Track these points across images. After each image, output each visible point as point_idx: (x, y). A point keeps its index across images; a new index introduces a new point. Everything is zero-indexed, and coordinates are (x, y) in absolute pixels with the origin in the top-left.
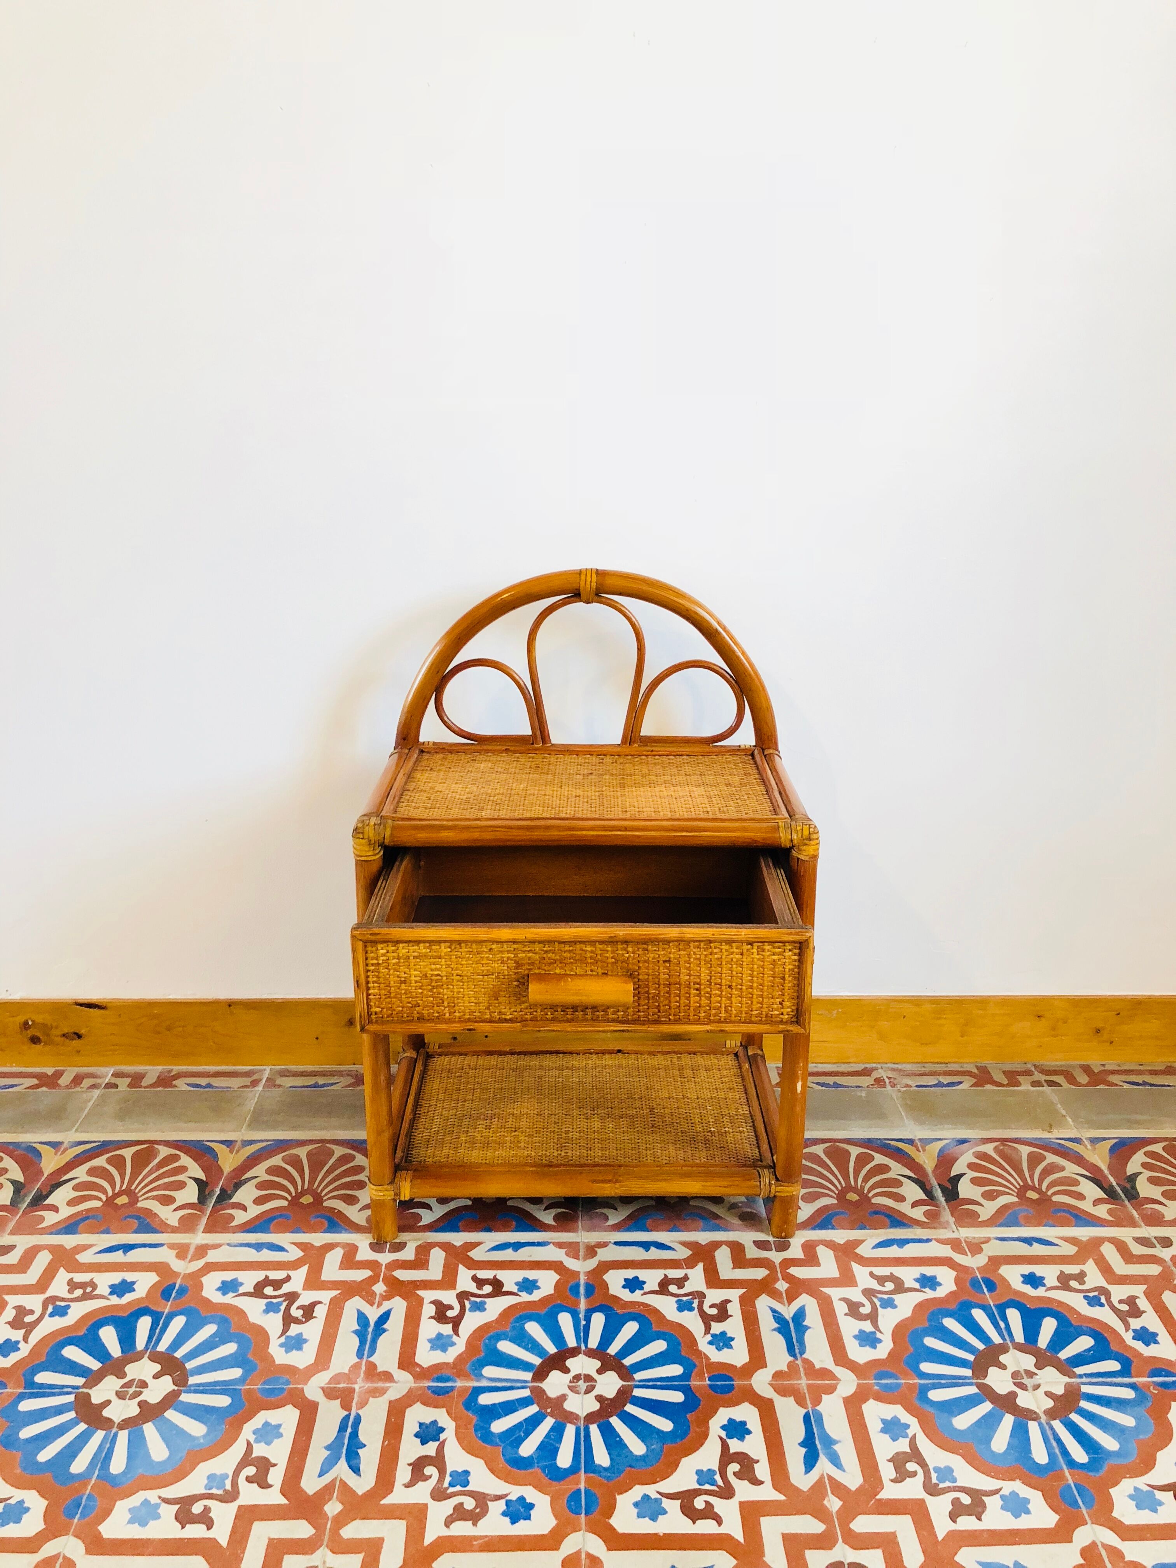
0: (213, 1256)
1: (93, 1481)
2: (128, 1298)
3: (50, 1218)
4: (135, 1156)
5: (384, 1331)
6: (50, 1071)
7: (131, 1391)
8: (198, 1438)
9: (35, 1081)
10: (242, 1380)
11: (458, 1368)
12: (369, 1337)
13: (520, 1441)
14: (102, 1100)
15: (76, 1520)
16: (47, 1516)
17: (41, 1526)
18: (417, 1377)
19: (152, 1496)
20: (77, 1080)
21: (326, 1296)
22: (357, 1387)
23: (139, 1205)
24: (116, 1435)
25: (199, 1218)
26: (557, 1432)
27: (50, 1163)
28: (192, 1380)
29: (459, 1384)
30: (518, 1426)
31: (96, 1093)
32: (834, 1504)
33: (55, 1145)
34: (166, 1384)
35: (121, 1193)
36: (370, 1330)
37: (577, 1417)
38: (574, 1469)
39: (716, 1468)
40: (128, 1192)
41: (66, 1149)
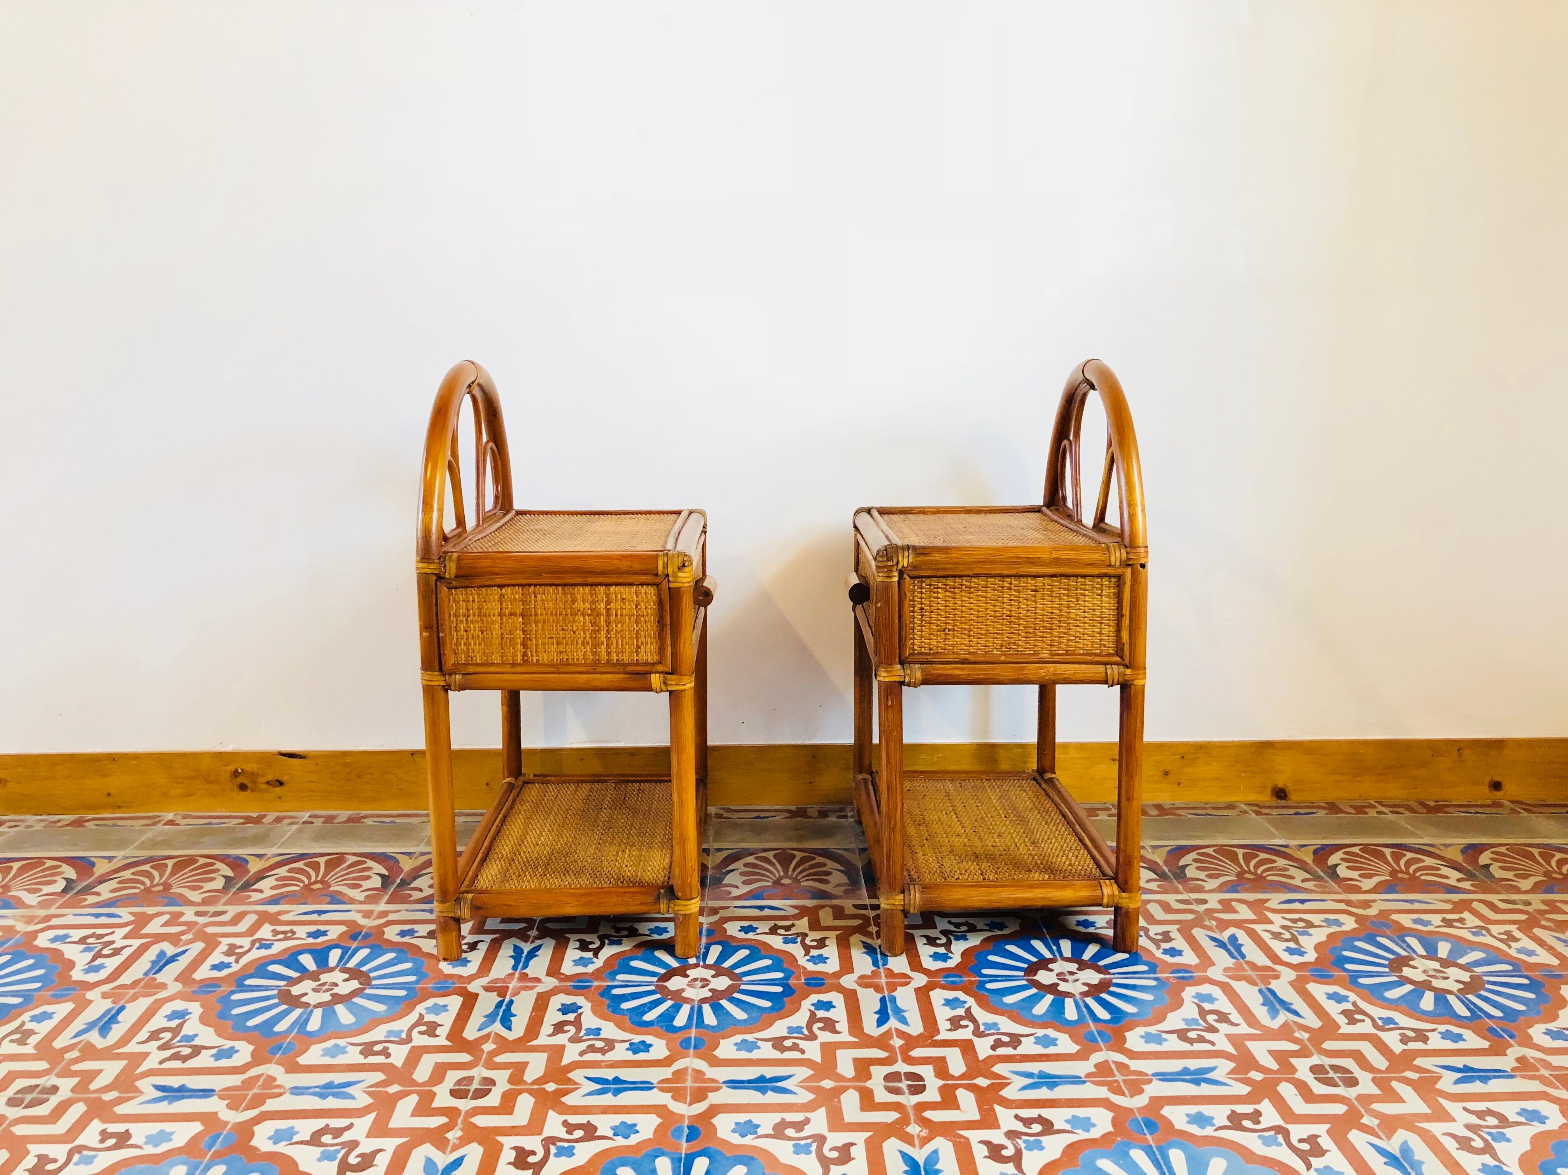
0: (391, 917)
1: (293, 1035)
2: (321, 939)
3: (256, 896)
4: (327, 862)
5: (536, 956)
6: (255, 815)
7: (324, 988)
8: (379, 1012)
9: (242, 821)
10: (416, 982)
11: (597, 974)
12: (523, 959)
13: (645, 1013)
14: (300, 830)
15: (278, 1056)
16: (253, 1054)
17: (249, 1059)
18: (560, 980)
19: (342, 1042)
20: (279, 820)
21: (488, 938)
22: (511, 986)
23: (331, 889)
24: (312, 1011)
25: (381, 897)
26: (677, 1008)
27: (254, 866)
28: (374, 982)
29: (596, 983)
30: (644, 1005)
31: (295, 827)
32: (897, 1042)
33: (260, 856)
34: (355, 984)
35: (316, 882)
36: (524, 955)
37: (692, 1000)
38: (688, 1026)
39: (804, 1025)
40: (322, 882)
41: (269, 858)
